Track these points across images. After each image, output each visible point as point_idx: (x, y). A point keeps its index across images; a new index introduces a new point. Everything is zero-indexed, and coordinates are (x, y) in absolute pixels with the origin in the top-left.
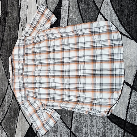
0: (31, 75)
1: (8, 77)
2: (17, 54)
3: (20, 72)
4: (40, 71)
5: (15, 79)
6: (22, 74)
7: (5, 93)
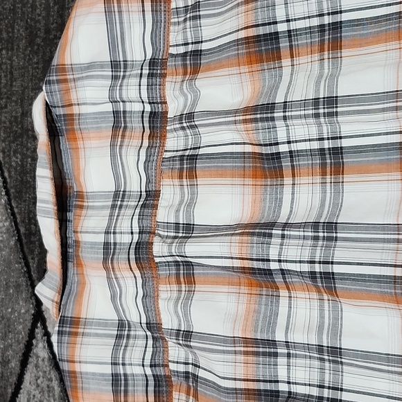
0: (228, 263)
1: (33, 265)
2: (101, 66)
3: (127, 228)
4: (326, 230)
5: (82, 284)
6: (142, 252)
7: (10, 391)
